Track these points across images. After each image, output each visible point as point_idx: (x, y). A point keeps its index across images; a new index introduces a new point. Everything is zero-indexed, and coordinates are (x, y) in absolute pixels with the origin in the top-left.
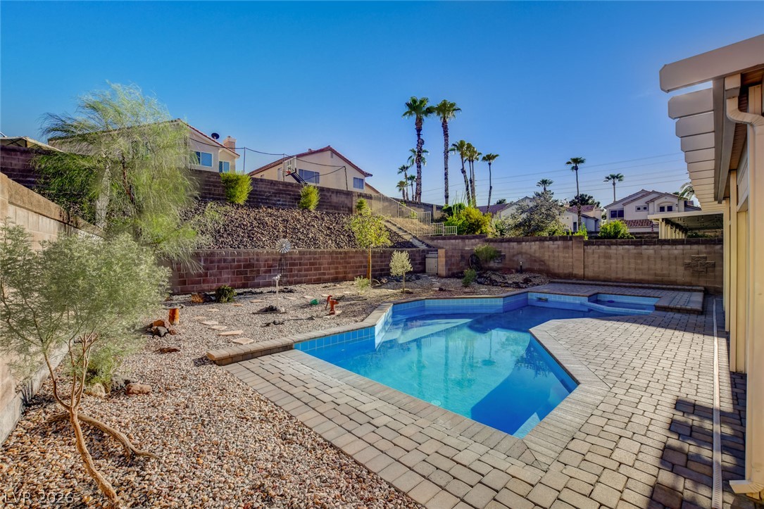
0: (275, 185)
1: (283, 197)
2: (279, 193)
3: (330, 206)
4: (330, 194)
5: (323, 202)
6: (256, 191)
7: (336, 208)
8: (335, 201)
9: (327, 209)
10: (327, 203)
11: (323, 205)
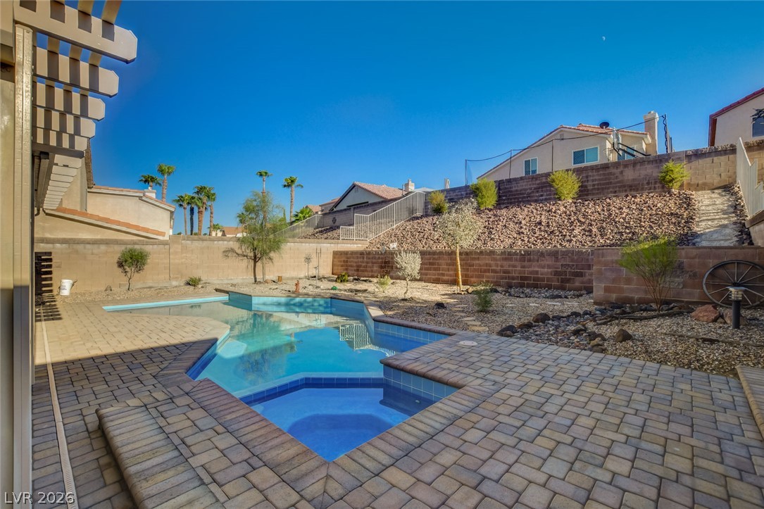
0: (536, 179)
1: (546, 191)
2: (542, 187)
3: (620, 187)
4: (621, 168)
5: (608, 184)
6: (517, 191)
7: (633, 188)
8: (630, 178)
9: (615, 192)
10: (615, 183)
11: (608, 188)
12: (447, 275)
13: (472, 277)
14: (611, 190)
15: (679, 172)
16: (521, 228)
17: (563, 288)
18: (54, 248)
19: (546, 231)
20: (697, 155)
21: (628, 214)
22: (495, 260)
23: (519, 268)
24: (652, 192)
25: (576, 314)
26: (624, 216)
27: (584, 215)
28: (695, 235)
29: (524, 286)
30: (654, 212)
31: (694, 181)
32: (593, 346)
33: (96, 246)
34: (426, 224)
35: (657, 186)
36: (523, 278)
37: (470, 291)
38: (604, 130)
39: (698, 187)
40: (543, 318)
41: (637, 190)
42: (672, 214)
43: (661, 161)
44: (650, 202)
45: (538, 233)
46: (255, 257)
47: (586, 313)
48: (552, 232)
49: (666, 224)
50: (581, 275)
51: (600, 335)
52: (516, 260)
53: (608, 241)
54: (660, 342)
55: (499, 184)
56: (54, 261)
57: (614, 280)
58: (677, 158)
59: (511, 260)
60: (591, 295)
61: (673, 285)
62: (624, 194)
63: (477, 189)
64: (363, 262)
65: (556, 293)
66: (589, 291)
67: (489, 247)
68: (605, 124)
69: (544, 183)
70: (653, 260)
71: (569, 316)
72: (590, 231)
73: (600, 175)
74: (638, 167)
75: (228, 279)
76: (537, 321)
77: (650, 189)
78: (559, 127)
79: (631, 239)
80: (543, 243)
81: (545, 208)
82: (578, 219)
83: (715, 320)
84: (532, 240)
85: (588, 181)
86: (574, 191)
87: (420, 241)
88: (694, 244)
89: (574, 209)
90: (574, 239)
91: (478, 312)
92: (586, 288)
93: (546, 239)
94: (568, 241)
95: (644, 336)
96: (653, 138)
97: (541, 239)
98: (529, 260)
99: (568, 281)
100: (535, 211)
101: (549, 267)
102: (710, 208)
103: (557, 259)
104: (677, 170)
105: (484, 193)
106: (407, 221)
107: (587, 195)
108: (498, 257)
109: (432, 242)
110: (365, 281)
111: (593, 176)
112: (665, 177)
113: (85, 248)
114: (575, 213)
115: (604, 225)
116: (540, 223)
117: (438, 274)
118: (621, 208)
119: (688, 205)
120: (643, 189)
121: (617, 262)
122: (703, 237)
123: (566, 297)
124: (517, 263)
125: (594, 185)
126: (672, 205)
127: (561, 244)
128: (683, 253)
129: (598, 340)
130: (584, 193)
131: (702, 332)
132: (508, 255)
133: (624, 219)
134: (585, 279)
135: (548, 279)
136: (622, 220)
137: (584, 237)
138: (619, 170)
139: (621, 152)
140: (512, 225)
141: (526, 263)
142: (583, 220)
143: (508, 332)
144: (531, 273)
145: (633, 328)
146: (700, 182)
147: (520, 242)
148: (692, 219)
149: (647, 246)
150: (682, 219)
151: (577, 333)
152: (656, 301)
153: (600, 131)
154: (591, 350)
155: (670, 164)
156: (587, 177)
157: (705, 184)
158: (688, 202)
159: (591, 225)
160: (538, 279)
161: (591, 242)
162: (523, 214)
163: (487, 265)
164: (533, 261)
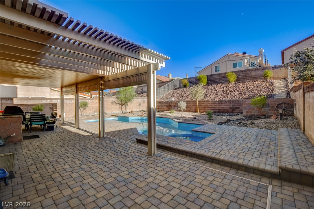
0: (221, 75)
1: (225, 79)
2: (223, 78)
3: (250, 78)
5: (246, 77)
6: (214, 79)
7: (255, 78)
8: (254, 75)
9: (249, 80)
10: (249, 76)
11: (246, 78)
12: (193, 109)
13: (201, 109)
14: (247, 79)
15: (270, 73)
16: (217, 92)
17: (233, 113)
18: (57, 102)
19: (226, 94)
20: (276, 67)
21: (253, 88)
22: (210, 104)
23: (218, 106)
24: (261, 80)
25: (238, 119)
26: (252, 88)
27: (238, 88)
28: (274, 95)
29: (220, 112)
30: (262, 87)
31: (275, 76)
32: (244, 126)
33: (70, 101)
34: (182, 91)
35: (263, 78)
36: (219, 110)
37: (202, 114)
38: (244, 55)
39: (276, 78)
40: (229, 120)
41: (256, 79)
42: (267, 88)
43: (264, 69)
44: (260, 84)
45: (223, 94)
46: (122, 104)
47: (241, 119)
48: (228, 94)
49: (265, 91)
50: (239, 108)
51: (246, 123)
52: (217, 104)
53: (247, 97)
54: (262, 124)
55: (208, 76)
56: (57, 106)
57: (249, 109)
58: (269, 68)
59: (215, 103)
60: (242, 114)
61: (266, 110)
62: (252, 80)
63: (200, 78)
64: (160, 105)
65: (231, 114)
66: (242, 113)
67: (206, 99)
68: (244, 53)
69: (224, 76)
70: (260, 103)
71: (236, 120)
72: (241, 93)
73: (244, 74)
74: (256, 71)
75: (113, 112)
76: (227, 121)
77: (261, 79)
78: (228, 54)
79: (254, 96)
80: (225, 98)
81: (225, 85)
82: (236, 90)
83: (276, 119)
84: (221, 97)
85: (239, 76)
86: (235, 79)
87: (180, 97)
88: (274, 98)
89: (235, 86)
90: (236, 96)
91: (208, 119)
92: (240, 112)
93: (226, 96)
94: (233, 97)
95: (257, 123)
96: (262, 58)
97: (224, 96)
98: (221, 104)
99: (234, 110)
100: (221, 86)
101: (228, 106)
102: (279, 86)
103: (230, 103)
104: (269, 73)
105: (202, 80)
106: (174, 90)
107: (239, 81)
108: (211, 103)
109: (185, 98)
110: (162, 112)
111: (241, 74)
112: (265, 75)
113: (67, 102)
114: (235, 87)
115: (245, 91)
116: (224, 91)
117: (189, 109)
118: (251, 86)
119: (272, 85)
120: (258, 79)
121: (250, 104)
122: (277, 95)
123: (234, 115)
124: (217, 105)
125: (241, 77)
126: (267, 85)
127: (231, 98)
128: (269, 101)
129: (245, 124)
130: (238, 80)
131: (272, 121)
132: (214, 102)
133: (252, 89)
134: (240, 109)
135: (228, 110)
136: (251, 90)
137: (239, 95)
138: (250, 72)
139: (250, 65)
140: (214, 92)
141: (220, 105)
142: (238, 90)
143: (221, 124)
144: (222, 108)
145: (254, 121)
146: (277, 77)
147: (217, 98)
148: (273, 89)
149: (258, 99)
150: (270, 89)
151: (239, 123)
152: (261, 115)
153: (243, 55)
154: (243, 127)
155: (267, 71)
156: (239, 74)
157: (278, 77)
158: (272, 84)
159: (241, 91)
160: (224, 110)
161: (241, 97)
162: (217, 87)
163: (207, 105)
164: (223, 104)
